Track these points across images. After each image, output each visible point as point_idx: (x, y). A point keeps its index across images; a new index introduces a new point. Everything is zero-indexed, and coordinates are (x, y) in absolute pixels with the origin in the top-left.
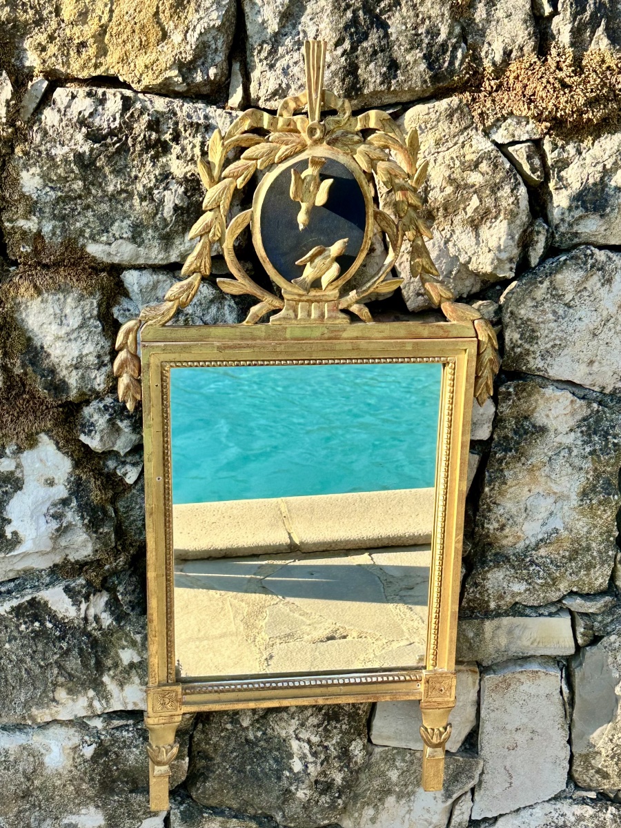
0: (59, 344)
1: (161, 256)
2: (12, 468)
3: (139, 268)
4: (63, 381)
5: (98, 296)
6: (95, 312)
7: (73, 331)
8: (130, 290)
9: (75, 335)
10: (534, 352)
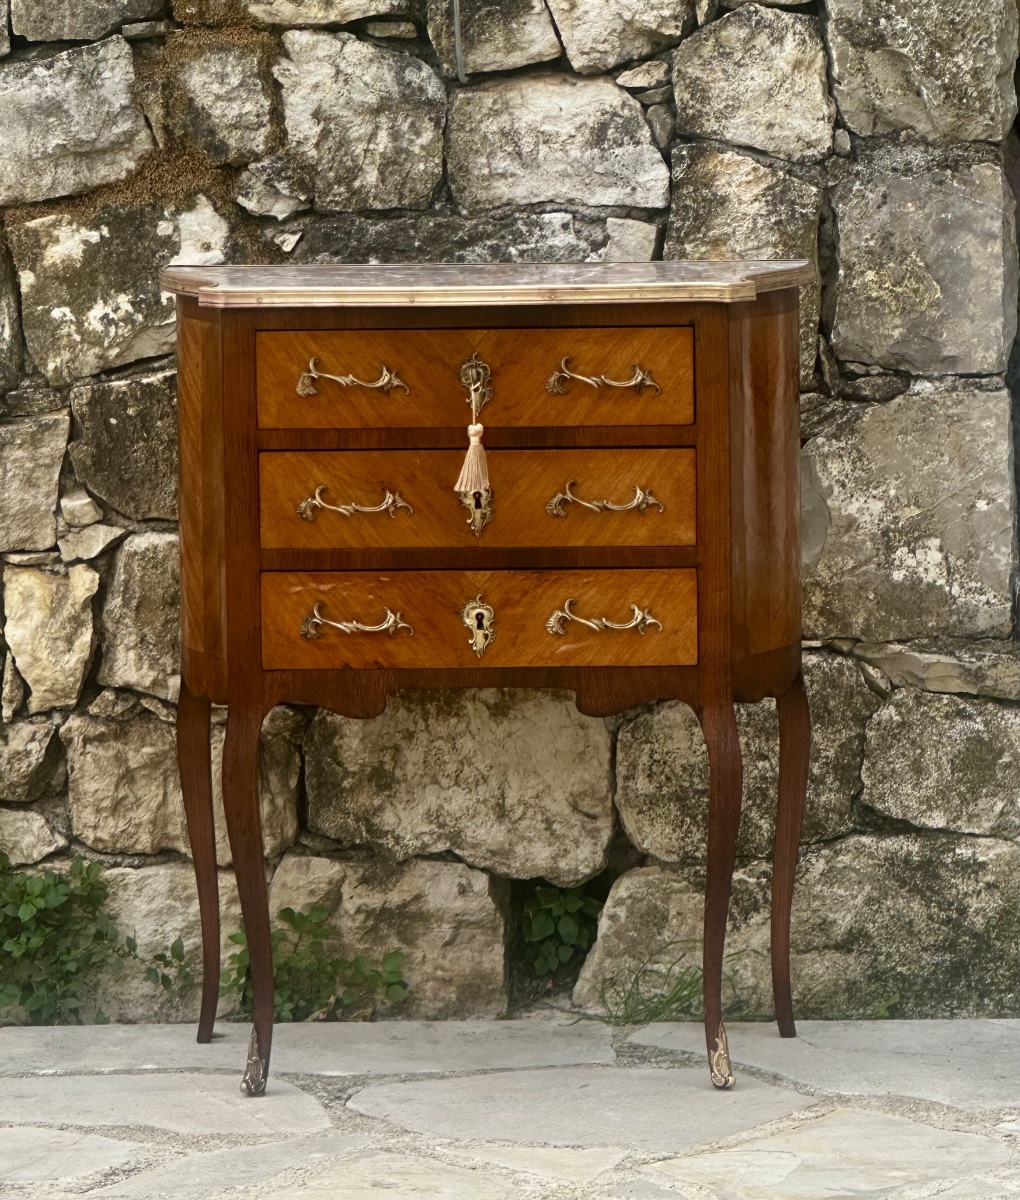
0: (219, 104)
1: (320, 15)
2: (170, 231)
3: (301, 28)
4: (223, 142)
5: (259, 53)
6: (255, 70)
7: (234, 89)
8: (291, 50)
9: (236, 94)
10: (707, 113)
